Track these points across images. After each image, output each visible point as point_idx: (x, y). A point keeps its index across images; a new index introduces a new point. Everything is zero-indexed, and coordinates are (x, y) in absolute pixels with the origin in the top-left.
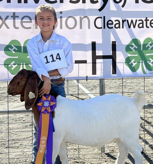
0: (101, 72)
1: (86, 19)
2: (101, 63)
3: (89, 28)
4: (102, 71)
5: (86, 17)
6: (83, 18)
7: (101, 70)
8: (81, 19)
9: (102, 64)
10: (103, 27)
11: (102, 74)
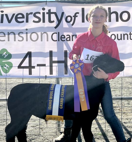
4: (57, 72)
5: (45, 33)
6: (43, 33)
8: (42, 34)
9: (57, 67)
10: (58, 40)
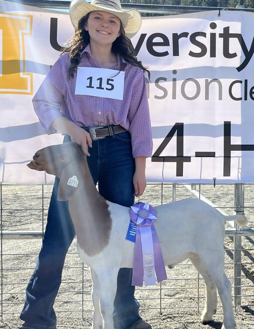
0: (239, 172)
1: (215, 84)
2: (239, 157)
3: (220, 98)
4: (240, 170)
5: (215, 80)
6: (211, 81)
7: (239, 168)
9: (241, 158)
10: (243, 98)
11: (240, 175)
